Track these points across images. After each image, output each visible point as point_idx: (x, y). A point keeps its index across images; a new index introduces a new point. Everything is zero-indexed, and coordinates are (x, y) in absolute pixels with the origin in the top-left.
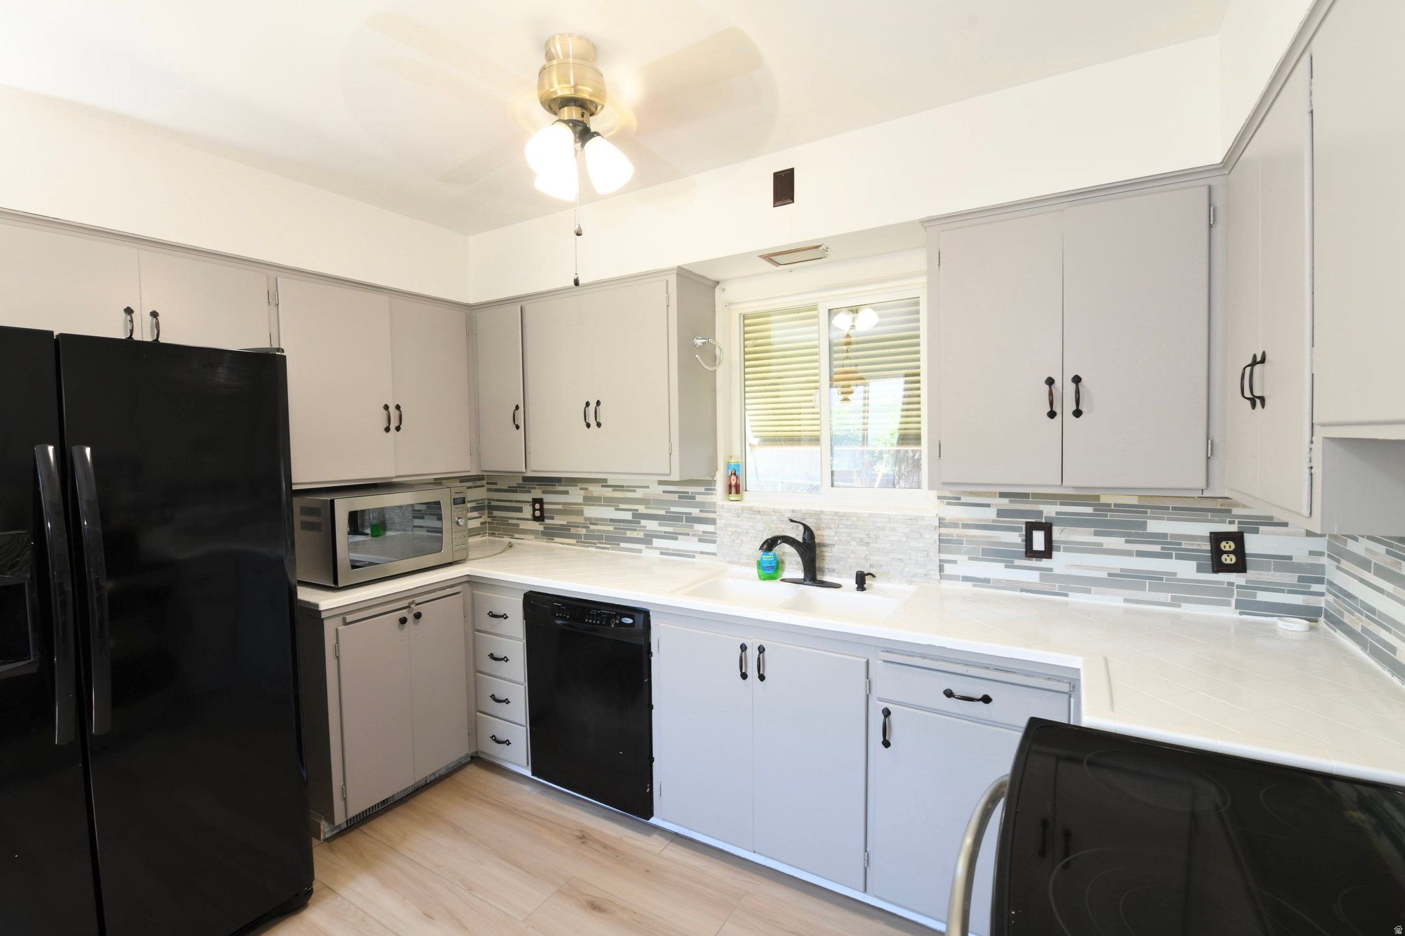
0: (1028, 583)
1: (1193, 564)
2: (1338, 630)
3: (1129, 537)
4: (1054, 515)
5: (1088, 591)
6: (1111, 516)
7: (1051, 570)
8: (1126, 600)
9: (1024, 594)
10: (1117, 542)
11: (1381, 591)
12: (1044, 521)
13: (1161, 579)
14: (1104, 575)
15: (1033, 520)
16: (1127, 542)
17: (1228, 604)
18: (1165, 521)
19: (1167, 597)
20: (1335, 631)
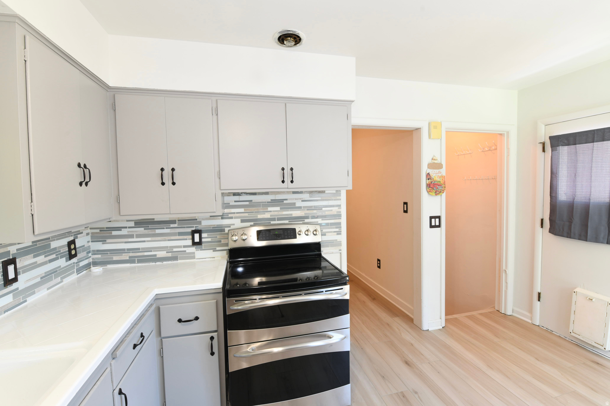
0: (7, 304)
1: (64, 259)
2: (108, 265)
3: (45, 254)
4: (16, 252)
5: (34, 293)
6: (39, 244)
7: (17, 289)
8: (48, 289)
9: (7, 313)
10: (41, 259)
11: (144, 241)
12: (11, 257)
13: (56, 271)
14: (39, 279)
15: (6, 259)
16: (45, 257)
17: (73, 273)
18: (56, 241)
19: (59, 279)
20: (107, 266)
